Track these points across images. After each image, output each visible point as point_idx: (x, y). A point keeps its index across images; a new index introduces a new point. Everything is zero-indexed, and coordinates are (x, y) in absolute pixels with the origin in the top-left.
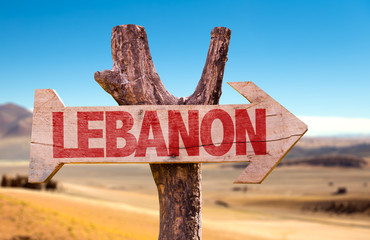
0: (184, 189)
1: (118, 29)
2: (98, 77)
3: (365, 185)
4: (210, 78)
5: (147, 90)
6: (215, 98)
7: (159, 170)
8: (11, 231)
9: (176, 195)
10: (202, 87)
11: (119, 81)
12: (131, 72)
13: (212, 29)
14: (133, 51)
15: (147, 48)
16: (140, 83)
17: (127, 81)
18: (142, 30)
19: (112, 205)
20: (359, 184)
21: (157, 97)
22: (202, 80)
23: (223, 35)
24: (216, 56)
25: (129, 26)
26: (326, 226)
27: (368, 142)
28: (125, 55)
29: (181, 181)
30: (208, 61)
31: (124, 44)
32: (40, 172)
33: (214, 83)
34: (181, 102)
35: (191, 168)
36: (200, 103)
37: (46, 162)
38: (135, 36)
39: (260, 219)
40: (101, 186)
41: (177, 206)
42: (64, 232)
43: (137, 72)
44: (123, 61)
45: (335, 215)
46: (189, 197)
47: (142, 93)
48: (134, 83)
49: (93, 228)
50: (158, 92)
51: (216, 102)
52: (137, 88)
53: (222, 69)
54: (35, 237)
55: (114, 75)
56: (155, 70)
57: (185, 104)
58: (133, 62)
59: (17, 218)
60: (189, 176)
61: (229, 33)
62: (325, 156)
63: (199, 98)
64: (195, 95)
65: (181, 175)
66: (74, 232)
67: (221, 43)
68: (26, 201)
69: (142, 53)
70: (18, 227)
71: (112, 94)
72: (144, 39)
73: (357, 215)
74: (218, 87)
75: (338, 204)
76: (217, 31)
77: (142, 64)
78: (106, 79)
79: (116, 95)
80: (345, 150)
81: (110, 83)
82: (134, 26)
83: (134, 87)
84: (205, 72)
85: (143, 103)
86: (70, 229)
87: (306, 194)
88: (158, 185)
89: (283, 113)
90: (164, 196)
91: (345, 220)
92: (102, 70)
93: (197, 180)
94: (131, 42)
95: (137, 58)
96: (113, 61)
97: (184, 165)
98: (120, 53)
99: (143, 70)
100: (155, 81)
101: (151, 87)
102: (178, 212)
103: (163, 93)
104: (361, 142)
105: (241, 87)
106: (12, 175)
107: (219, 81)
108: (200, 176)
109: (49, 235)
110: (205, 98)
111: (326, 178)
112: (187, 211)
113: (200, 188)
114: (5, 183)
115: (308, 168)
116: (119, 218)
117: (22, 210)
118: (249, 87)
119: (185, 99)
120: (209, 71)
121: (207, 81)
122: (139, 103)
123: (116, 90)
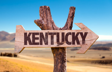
0: (61, 55)
1: (41, 7)
2: (35, 21)
3: (111, 55)
4: (69, 22)
5: (50, 25)
6: (71, 28)
7: (54, 49)
8: (3, 69)
9: (59, 57)
10: (67, 25)
11: (42, 23)
12: (45, 20)
13: (70, 7)
14: (46, 14)
15: (50, 13)
16: (48, 23)
17: (44, 23)
18: (49, 7)
19: (34, 62)
20: (109, 55)
21: (53, 28)
22: (67, 22)
23: (73, 9)
24: (71, 15)
25: (45, 6)
26: (99, 68)
27: (111, 42)
28: (43, 15)
29: (60, 53)
30: (69, 17)
31: (43, 12)
32: (18, 50)
33: (70, 23)
34: (60, 29)
35: (63, 49)
36: (66, 29)
37: (20, 47)
38: (47, 9)
39: (79, 66)
40: (30, 56)
41: (59, 60)
42: (19, 70)
43: (47, 20)
44: (43, 17)
45: (101, 65)
46: (63, 58)
47: (48, 26)
48: (46, 23)
49: (28, 68)
50: (54, 26)
51: (71, 29)
52: (47, 25)
53: (73, 19)
54: (11, 71)
55: (40, 21)
56: (52, 20)
57: (61, 30)
58: (46, 17)
59: (5, 65)
60: (63, 51)
61: (75, 8)
62: (98, 47)
63: (66, 28)
64: (65, 27)
65: (60, 51)
66: (22, 70)
67: (72, 11)
68: (8, 60)
69: (48, 14)
70: (6, 68)
71: (39, 26)
72: (49, 10)
73: (108, 65)
74: (72, 25)
75: (102, 61)
76: (71, 8)
77: (49, 18)
78: (38, 22)
79: (41, 27)
80: (104, 45)
81: (39, 23)
82: (46, 6)
83: (46, 25)
84: (68, 20)
85: (49, 29)
86: (21, 69)
87: (93, 58)
88: (53, 54)
89: (91, 32)
90: (55, 57)
91: (104, 66)
92: (36, 20)
93: (65, 52)
94: (45, 11)
95: (47, 16)
96: (40, 17)
97: (61, 48)
98: (42, 14)
99: (49, 20)
100: (53, 23)
101: (51, 25)
102: (59, 62)
103: (55, 26)
104: (109, 43)
105: (78, 24)
106: (4, 53)
107: (72, 23)
108: (66, 51)
109: (15, 71)
110: (67, 28)
111: (99, 53)
112: (62, 62)
113: (66, 55)
114: (1, 55)
115: (93, 50)
116: (36, 65)
117: (7, 63)
118: (81, 24)
119: (62, 28)
120: (69, 20)
121: (68, 23)
122: (47, 29)
123: (41, 25)
